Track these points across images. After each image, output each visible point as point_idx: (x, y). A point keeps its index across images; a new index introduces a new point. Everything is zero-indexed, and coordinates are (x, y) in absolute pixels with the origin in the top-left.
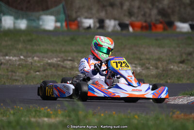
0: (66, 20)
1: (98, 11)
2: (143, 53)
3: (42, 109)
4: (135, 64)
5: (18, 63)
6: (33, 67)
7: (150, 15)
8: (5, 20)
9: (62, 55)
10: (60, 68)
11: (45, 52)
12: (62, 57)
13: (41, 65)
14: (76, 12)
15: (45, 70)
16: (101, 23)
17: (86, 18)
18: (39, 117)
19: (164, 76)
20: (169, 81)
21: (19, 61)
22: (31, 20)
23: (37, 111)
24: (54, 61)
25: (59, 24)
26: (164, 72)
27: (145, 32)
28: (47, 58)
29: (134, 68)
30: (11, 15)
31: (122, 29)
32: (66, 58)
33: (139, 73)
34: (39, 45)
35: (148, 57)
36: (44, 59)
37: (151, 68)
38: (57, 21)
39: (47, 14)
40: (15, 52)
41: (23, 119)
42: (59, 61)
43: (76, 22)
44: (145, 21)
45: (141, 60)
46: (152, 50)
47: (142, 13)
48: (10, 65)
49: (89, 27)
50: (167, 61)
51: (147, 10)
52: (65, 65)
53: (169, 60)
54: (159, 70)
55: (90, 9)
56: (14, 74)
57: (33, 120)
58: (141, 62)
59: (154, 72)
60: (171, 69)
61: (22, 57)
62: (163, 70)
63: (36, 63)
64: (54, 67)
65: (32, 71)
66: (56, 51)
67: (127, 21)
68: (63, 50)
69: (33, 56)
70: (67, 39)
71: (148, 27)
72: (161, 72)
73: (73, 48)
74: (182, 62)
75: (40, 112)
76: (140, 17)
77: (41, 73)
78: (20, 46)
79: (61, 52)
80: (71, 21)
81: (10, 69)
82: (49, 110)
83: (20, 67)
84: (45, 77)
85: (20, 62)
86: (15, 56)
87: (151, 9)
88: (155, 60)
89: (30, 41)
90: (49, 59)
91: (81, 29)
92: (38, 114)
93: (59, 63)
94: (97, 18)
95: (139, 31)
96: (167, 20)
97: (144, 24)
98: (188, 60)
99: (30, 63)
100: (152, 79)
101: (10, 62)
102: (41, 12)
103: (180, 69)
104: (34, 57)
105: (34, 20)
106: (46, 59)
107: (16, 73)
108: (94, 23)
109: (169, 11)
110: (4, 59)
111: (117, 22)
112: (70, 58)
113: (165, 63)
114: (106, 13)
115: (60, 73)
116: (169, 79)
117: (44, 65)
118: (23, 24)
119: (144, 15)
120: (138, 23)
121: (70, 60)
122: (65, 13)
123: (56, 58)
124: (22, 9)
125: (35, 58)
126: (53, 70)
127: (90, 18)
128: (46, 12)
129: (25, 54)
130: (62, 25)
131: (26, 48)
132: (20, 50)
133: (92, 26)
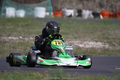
0: (53, 11)
1: (77, 4)
2: (110, 35)
3: (34, 74)
4: (105, 42)
5: (18, 42)
6: (29, 45)
7: (115, 6)
8: (8, 11)
16: (80, 12)
17: (68, 9)
21: (18, 40)
22: (28, 10)
25: (48, 14)
27: (112, 19)
29: (104, 45)
30: (13, 7)
31: (95, 17)
33: (107, 48)
34: (34, 29)
35: (114, 37)
37: (116, 45)
38: (47, 11)
40: (16, 33)
43: (61, 12)
44: (112, 11)
46: (117, 32)
47: (110, 5)
48: (12, 43)
49: (71, 16)
51: (113, 3)
55: (71, 2)
56: (15, 50)
58: (109, 40)
59: (118, 48)
61: (21, 37)
63: (32, 42)
65: (28, 48)
67: (98, 11)
76: (108, 8)
78: (19, 29)
80: (57, 11)
81: (12, 46)
83: (20, 44)
86: (15, 36)
87: (116, 2)
88: (119, 39)
89: (27, 25)
91: (65, 17)
94: (76, 9)
95: (107, 18)
97: (111, 13)
99: (27, 42)
100: (116, 53)
101: (12, 41)
102: (35, 5)
104: (29, 37)
105: (30, 11)
107: (16, 49)
108: (74, 12)
110: (8, 39)
111: (91, 12)
114: (83, 5)
118: (22, 14)
119: (111, 7)
120: (106, 13)
122: (52, 5)
125: (31, 38)
127: (71, 9)
128: (38, 4)
129: (23, 35)
130: (50, 14)
131: (24, 31)
132: (20, 32)
133: (73, 15)
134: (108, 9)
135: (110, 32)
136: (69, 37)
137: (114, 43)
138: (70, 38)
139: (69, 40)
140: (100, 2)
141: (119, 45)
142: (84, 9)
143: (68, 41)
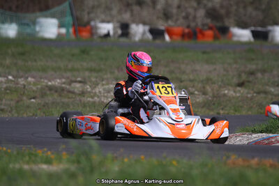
0: (74, 25)
1: (120, 12)
2: (184, 73)
5: (5, 86)
6: (26, 92)
7: (195, 17)
9: (69, 74)
10: (65, 92)
11: (44, 70)
12: (68, 78)
13: (37, 88)
14: (89, 13)
15: (43, 95)
16: (125, 28)
17: (103, 21)
18: (35, 162)
19: (214, 104)
20: (222, 112)
22: (24, 24)
23: (32, 154)
24: (57, 82)
25: (63, 31)
26: (215, 99)
27: (187, 42)
28: (46, 78)
31: (154, 38)
32: (73, 79)
34: (35, 61)
35: (191, 77)
36: (42, 80)
37: (196, 92)
38: (61, 26)
39: (46, 17)
41: (11, 166)
42: (64, 83)
43: (88, 27)
44: (188, 27)
45: (181, 82)
46: (198, 67)
47: (184, 14)
49: (108, 35)
50: (220, 83)
51: (191, 11)
52: (72, 90)
53: (222, 81)
54: (208, 96)
55: (108, 8)
57: (26, 167)
58: (182, 84)
59: (200, 99)
60: (225, 95)
61: (10, 77)
62: (214, 96)
63: (32, 86)
64: (56, 91)
65: (25, 98)
66: (59, 68)
67: (161, 26)
68: (70, 66)
69: (26, 75)
70: (76, 51)
71: (192, 35)
72: (210, 99)
73: (85, 64)
74: (241, 85)
75: (36, 156)
76: (181, 21)
77: (38, 101)
78: (8, 61)
79: (66, 70)
80: (81, 25)
82: (49, 153)
83: (8, 91)
84: (44, 106)
85: (8, 85)
87: (196, 10)
88: (202, 81)
89: (23, 54)
90: (50, 81)
91: (95, 37)
92: (33, 158)
93: (63, 85)
94: (118, 22)
95: (178, 39)
96: (219, 24)
97: (187, 31)
98: (249, 82)
99: (22, 86)
102: (38, 14)
103: (238, 95)
104: (27, 78)
105: (28, 25)
106: (46, 81)
107: (2, 100)
108: (114, 28)
109: (223, 12)
111: (147, 28)
112: (79, 79)
113: (216, 87)
114: (132, 15)
115: (65, 100)
116: (222, 109)
117: (42, 88)
118: (11, 31)
119: (186, 18)
120: (177, 29)
121: (80, 82)
122: (72, 15)
123: (60, 79)
124: (10, 9)
125: (30, 79)
126: (56, 95)
127: (108, 22)
128: (45, 13)
129: (15, 73)
130: (68, 31)
131: (16, 64)
132: (8, 67)
133: (111, 33)
134: (179, 22)
135: (183, 67)
136: (105, 76)
137: (192, 90)
138: (107, 79)
139: (104, 82)
140: (164, 10)
141: (201, 94)
142: (134, 22)
143: (103, 85)
